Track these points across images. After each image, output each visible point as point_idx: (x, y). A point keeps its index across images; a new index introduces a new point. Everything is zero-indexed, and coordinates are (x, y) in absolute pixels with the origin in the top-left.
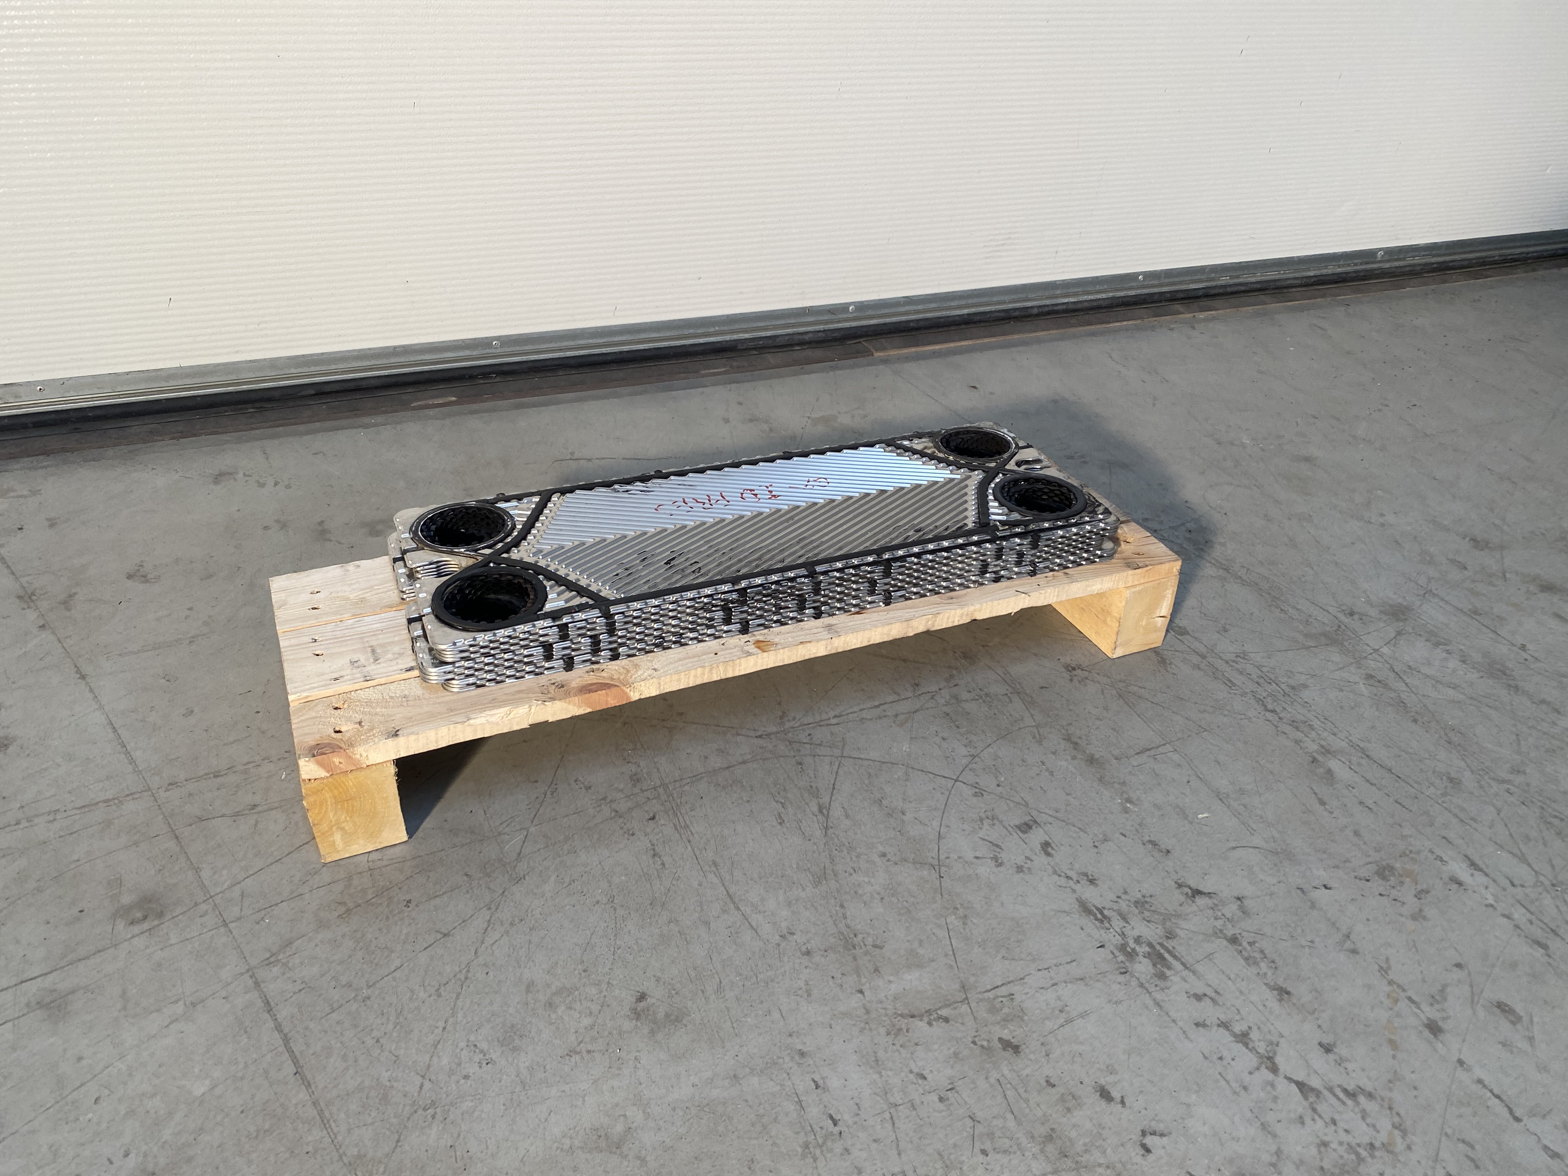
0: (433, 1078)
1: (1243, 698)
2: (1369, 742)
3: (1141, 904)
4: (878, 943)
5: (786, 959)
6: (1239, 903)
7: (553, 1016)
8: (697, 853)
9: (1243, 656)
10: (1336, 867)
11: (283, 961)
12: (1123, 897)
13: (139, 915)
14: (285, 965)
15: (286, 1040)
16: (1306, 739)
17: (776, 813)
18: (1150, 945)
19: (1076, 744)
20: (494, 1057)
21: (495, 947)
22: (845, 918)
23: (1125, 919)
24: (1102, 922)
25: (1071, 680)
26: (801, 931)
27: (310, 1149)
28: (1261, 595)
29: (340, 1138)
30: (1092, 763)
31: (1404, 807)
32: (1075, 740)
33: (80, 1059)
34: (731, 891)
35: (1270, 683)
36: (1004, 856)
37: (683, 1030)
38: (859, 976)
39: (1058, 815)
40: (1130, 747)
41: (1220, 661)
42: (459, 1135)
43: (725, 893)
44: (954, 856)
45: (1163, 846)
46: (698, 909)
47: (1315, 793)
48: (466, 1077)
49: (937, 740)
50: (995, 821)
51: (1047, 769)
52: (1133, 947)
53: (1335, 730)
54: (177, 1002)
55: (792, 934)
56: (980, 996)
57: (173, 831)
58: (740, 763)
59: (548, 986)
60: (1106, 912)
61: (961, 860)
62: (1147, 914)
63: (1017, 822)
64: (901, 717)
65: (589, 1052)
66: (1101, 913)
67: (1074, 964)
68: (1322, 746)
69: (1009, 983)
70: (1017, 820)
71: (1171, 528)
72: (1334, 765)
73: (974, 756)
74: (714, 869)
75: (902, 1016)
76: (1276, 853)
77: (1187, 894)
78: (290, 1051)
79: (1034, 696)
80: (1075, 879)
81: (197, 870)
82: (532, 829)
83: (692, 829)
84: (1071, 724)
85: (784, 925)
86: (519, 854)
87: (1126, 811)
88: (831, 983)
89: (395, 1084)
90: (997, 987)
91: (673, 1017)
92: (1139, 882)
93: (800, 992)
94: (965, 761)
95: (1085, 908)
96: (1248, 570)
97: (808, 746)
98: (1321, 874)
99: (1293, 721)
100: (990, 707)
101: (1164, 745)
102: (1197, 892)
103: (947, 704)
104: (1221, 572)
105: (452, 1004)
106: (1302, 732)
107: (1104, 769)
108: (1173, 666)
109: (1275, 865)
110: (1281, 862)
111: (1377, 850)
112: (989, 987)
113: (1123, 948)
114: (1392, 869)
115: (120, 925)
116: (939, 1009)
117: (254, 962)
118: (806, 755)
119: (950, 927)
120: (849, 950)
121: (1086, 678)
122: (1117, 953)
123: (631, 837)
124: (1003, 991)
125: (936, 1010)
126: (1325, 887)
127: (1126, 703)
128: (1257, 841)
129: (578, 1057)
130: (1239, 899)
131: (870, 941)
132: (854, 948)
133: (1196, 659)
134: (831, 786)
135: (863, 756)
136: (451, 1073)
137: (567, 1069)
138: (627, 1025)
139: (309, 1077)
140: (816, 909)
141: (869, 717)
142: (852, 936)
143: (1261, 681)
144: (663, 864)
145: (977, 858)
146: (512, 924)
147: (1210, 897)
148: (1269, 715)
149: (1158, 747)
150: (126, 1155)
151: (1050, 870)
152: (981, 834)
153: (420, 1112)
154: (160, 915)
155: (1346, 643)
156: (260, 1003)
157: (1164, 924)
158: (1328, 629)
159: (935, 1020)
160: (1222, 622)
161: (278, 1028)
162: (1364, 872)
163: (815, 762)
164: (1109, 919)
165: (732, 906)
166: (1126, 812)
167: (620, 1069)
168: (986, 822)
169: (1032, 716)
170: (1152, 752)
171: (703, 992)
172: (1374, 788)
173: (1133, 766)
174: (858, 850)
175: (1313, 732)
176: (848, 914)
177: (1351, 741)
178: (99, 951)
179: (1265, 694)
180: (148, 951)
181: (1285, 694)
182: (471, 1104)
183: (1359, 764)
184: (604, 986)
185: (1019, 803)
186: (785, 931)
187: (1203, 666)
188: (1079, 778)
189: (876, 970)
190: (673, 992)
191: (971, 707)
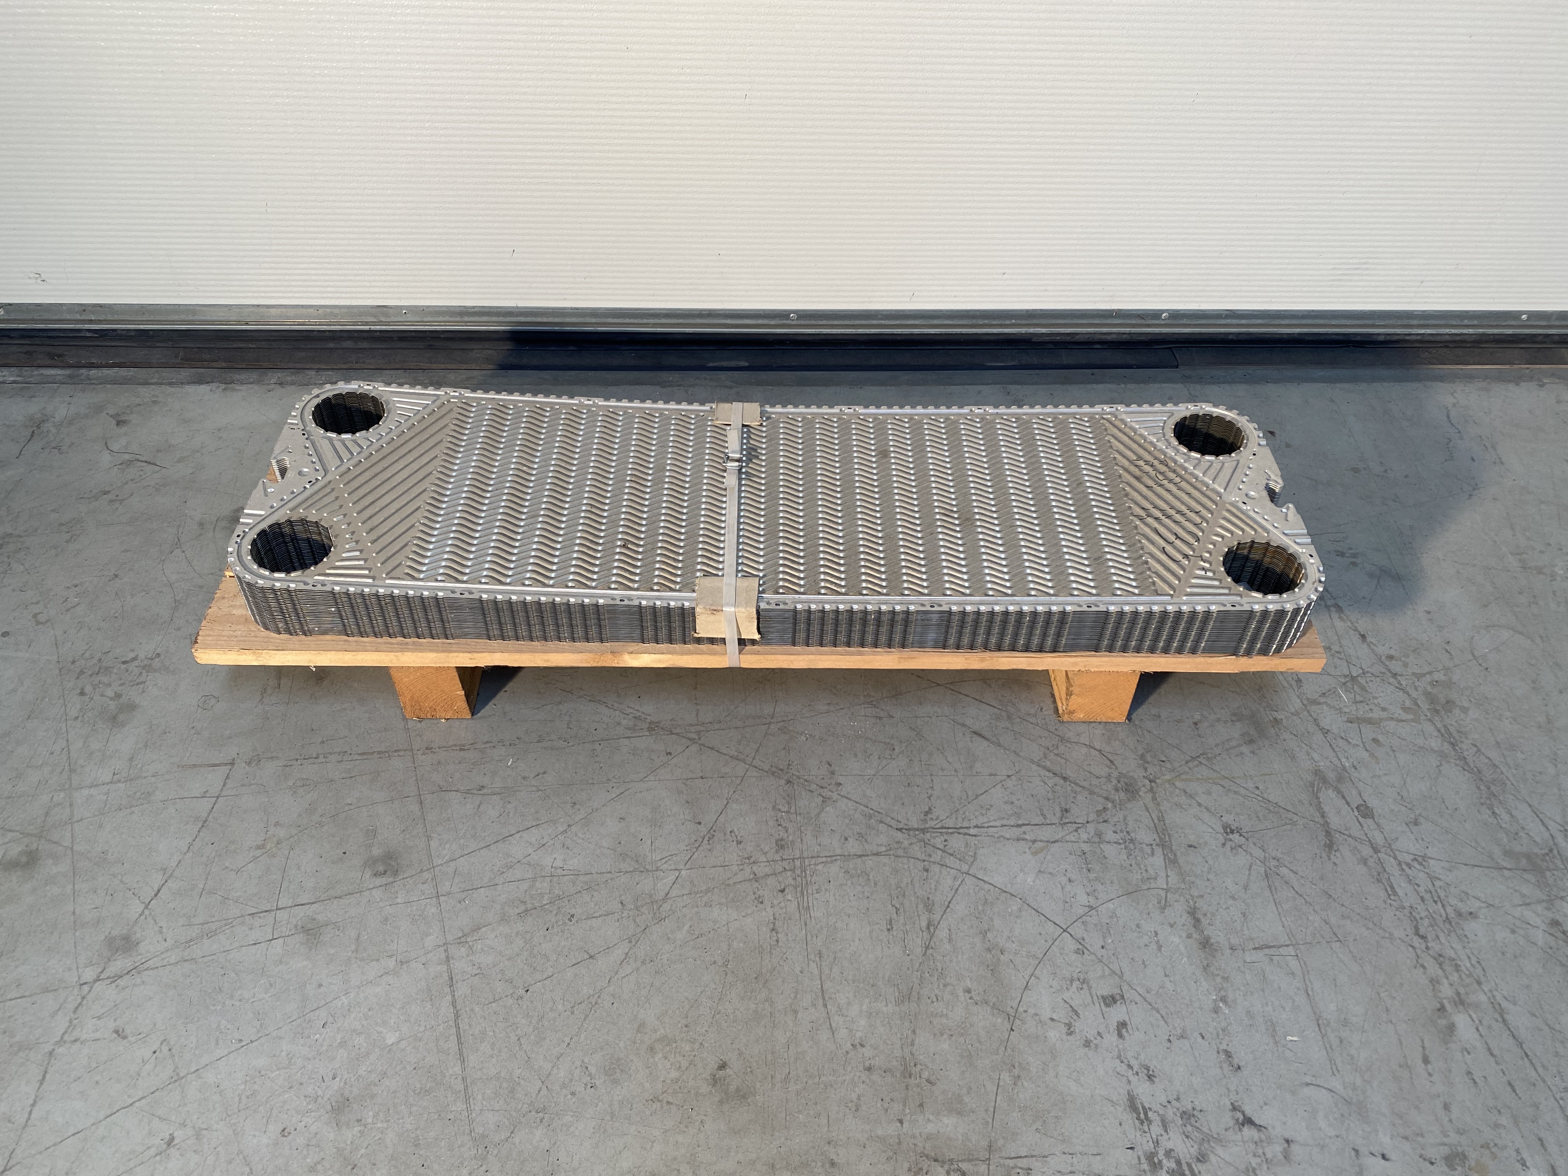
0: (549, 1086)
1: (1398, 913)
2: (1515, 1004)
3: (1187, 1116)
4: (932, 1079)
5: (849, 1069)
6: (1286, 1145)
7: (651, 1060)
8: (809, 938)
9: (1422, 860)
10: (1406, 1138)
11: (471, 944)
12: (1174, 1102)
13: (381, 869)
14: (471, 947)
15: (457, 1016)
16: (1445, 981)
17: (888, 917)
18: (1178, 1163)
19: (1198, 920)
20: (598, 1083)
21: (625, 980)
22: (913, 1044)
23: (1165, 1125)
24: (1142, 1123)
25: (1224, 845)
26: (871, 1046)
27: (452, 1116)
28: (1479, 788)
29: (474, 1115)
30: (1204, 947)
31: (1514, 1091)
32: (1199, 916)
33: (320, 985)
34: (825, 987)
35: (1435, 902)
36: (1078, 1025)
37: (746, 1108)
38: (904, 1105)
39: (1148, 996)
40: (1252, 939)
41: (1392, 860)
42: (555, 1143)
43: (819, 986)
44: (1031, 1011)
45: (1236, 1061)
46: (793, 995)
47: (1423, 1047)
48: (573, 1094)
49: (1064, 880)
50: (1085, 986)
51: (1157, 942)
52: (1160, 1158)
53: (1483, 979)
54: (391, 956)
55: (862, 1046)
56: (1002, 1161)
57: (420, 795)
58: (874, 854)
59: (655, 1031)
60: (1150, 1114)
61: (1037, 1018)
62: (1189, 1128)
63: (1105, 993)
64: (1039, 845)
65: (668, 1103)
66: (1146, 1114)
67: (1098, 1157)
68: (1458, 994)
69: (1032, 1156)
70: (1105, 988)
71: (1414, 674)
72: (1461, 1020)
73: (1091, 908)
74: (817, 959)
75: (927, 1156)
76: (1348, 1102)
77: (1237, 1120)
78: (458, 1027)
79: (1178, 854)
80: (1135, 1069)
81: (429, 838)
82: (683, 873)
83: (812, 913)
84: (1202, 896)
85: (859, 1034)
86: (667, 894)
87: (1216, 1010)
88: (879, 1105)
89: (522, 1082)
90: (1020, 1157)
91: (742, 1093)
92: (1196, 1092)
93: (850, 1105)
94: (1081, 911)
95: (1132, 1104)
96: (1479, 750)
97: (940, 852)
98: (1385, 1141)
99: (1440, 955)
100: (1129, 855)
101: (1287, 946)
102: (1248, 1121)
103: (1088, 841)
104: (1446, 747)
105: (580, 1024)
106: (1444, 970)
107: (1214, 957)
108: (1338, 854)
109: (1342, 1115)
110: (1350, 1114)
111: (1460, 1132)
112: (1013, 1155)
113: (1150, 1157)
114: (1464, 1157)
115: (368, 874)
116: (962, 1161)
117: (450, 938)
118: (934, 863)
119: (1001, 1084)
120: (905, 1077)
121: (1240, 846)
122: (1143, 1160)
123: (760, 905)
124: (1023, 1163)
125: (958, 1161)
126: (1384, 1157)
127: (1270, 887)
128: (1336, 1084)
129: (659, 1104)
130: (1287, 1141)
131: (925, 1075)
132: (910, 1077)
133: (1367, 851)
134: (947, 903)
135: (985, 879)
136: (564, 1086)
137: (648, 1113)
138: (705, 1089)
139: (465, 1055)
140: (891, 1028)
141: (1008, 836)
142: (912, 1064)
143: (1427, 896)
144: (777, 941)
145: (1052, 1019)
146: (643, 963)
147: (1259, 1131)
148: (1417, 942)
149: (1280, 947)
150: (334, 1078)
151: (1116, 1053)
152: (1067, 995)
153: (533, 1113)
154: (396, 873)
155: (1548, 874)
156: (446, 976)
157: (1201, 1144)
158: (1536, 850)
159: (953, 1170)
160: (1417, 812)
161: (454, 1004)
162: (1431, 1153)
163: (940, 872)
164: (1150, 1122)
165: (821, 1001)
166: (1216, 1012)
167: (686, 1127)
168: (1076, 984)
169: (1167, 876)
170: (1272, 951)
171: (772, 1077)
172: (1492, 1059)
173: (1245, 962)
174: (948, 979)
175: (1456, 975)
176: (916, 1042)
177: (1494, 997)
178: (350, 894)
179: (1423, 914)
180: (381, 904)
181: (1448, 920)
182: (571, 1119)
183: (1489, 1027)
184: (697, 1045)
185: (1114, 973)
186: (857, 1042)
187: (1371, 861)
188: (1185, 959)
189: (921, 1105)
190: (749, 1070)
191: (1110, 850)
